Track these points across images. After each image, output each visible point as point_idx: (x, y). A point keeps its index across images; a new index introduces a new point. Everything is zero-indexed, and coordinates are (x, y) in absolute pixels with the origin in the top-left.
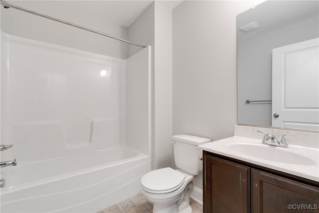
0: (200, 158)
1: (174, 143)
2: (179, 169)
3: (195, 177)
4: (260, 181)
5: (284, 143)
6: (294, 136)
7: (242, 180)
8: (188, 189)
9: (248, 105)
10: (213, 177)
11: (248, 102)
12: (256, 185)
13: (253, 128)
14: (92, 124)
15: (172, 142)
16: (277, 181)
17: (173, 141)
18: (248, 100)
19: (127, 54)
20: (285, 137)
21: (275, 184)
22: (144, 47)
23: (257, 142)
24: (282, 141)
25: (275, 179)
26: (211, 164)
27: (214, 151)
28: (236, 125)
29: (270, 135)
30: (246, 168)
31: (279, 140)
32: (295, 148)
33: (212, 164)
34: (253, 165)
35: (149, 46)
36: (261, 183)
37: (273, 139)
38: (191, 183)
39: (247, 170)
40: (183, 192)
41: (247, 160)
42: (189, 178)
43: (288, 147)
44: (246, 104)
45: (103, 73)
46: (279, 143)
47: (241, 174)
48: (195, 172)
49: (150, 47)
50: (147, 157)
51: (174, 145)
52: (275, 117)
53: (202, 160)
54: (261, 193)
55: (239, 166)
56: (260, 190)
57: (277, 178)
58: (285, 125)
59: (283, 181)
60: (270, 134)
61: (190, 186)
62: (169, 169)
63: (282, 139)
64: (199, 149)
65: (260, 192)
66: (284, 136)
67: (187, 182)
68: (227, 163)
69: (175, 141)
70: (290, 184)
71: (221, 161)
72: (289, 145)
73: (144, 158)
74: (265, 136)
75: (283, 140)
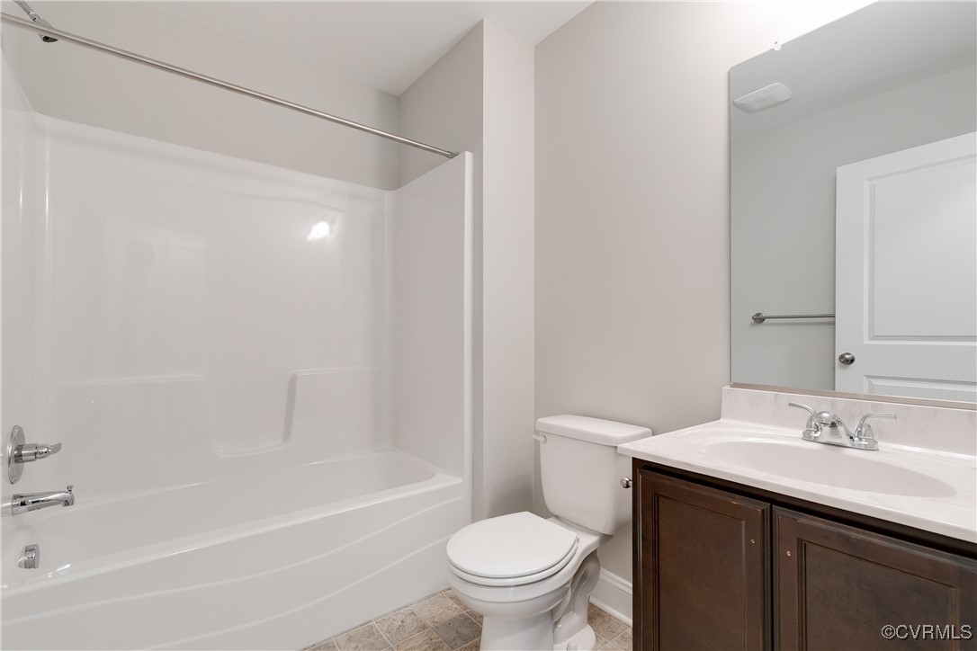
0: (622, 481)
1: (541, 439)
2: (557, 517)
3: (605, 538)
4: (800, 541)
5: (865, 436)
6: (895, 417)
7: (748, 541)
8: (584, 577)
9: (760, 328)
10: (663, 534)
11: (759, 319)
12: (789, 554)
13: (776, 396)
14: (293, 384)
15: (534, 436)
16: (847, 539)
17: (537, 433)
18: (758, 314)
19: (395, 176)
20: (868, 421)
21: (840, 549)
22: (452, 156)
23: (790, 436)
24: (860, 432)
25: (840, 534)
26: (657, 497)
27: (666, 459)
28: (727, 387)
29: (825, 415)
30: (759, 507)
31: (853, 431)
32: (897, 452)
33: (661, 499)
34: (779, 499)
35: (467, 153)
36: (802, 546)
37: (833, 425)
38: (591, 557)
39: (763, 511)
40: (569, 586)
41: (764, 483)
42: (588, 542)
43: (878, 450)
44: (752, 325)
45: (320, 231)
46: (851, 438)
47: (743, 522)
48: (605, 526)
49: (468, 156)
50: (460, 481)
51: (542, 447)
52: (843, 362)
53: (628, 486)
54: (802, 575)
55: (737, 501)
56: (800, 565)
57: (845, 532)
58: (871, 386)
59: (863, 541)
60: (825, 412)
61: (591, 566)
62: (526, 517)
63: (861, 426)
64: (621, 455)
65: (800, 574)
66: (865, 418)
67: (582, 554)
68: (703, 493)
69: (546, 434)
70: (883, 547)
71: (686, 487)
72: (881, 445)
73: (450, 483)
74: (811, 419)
75: (864, 430)
